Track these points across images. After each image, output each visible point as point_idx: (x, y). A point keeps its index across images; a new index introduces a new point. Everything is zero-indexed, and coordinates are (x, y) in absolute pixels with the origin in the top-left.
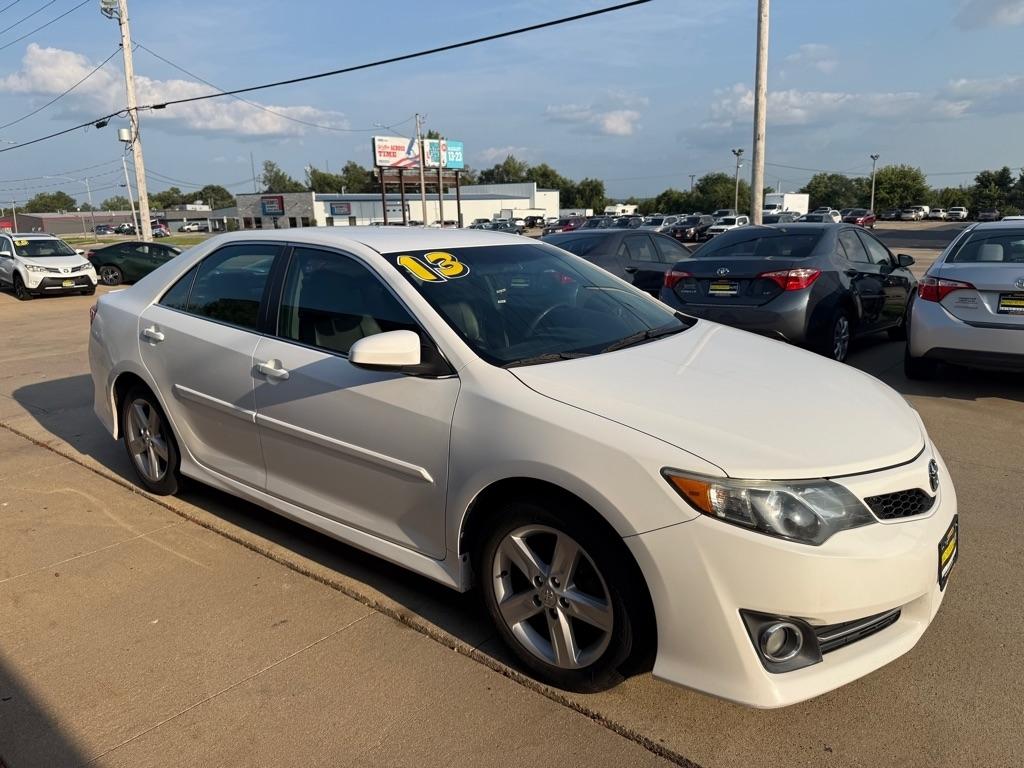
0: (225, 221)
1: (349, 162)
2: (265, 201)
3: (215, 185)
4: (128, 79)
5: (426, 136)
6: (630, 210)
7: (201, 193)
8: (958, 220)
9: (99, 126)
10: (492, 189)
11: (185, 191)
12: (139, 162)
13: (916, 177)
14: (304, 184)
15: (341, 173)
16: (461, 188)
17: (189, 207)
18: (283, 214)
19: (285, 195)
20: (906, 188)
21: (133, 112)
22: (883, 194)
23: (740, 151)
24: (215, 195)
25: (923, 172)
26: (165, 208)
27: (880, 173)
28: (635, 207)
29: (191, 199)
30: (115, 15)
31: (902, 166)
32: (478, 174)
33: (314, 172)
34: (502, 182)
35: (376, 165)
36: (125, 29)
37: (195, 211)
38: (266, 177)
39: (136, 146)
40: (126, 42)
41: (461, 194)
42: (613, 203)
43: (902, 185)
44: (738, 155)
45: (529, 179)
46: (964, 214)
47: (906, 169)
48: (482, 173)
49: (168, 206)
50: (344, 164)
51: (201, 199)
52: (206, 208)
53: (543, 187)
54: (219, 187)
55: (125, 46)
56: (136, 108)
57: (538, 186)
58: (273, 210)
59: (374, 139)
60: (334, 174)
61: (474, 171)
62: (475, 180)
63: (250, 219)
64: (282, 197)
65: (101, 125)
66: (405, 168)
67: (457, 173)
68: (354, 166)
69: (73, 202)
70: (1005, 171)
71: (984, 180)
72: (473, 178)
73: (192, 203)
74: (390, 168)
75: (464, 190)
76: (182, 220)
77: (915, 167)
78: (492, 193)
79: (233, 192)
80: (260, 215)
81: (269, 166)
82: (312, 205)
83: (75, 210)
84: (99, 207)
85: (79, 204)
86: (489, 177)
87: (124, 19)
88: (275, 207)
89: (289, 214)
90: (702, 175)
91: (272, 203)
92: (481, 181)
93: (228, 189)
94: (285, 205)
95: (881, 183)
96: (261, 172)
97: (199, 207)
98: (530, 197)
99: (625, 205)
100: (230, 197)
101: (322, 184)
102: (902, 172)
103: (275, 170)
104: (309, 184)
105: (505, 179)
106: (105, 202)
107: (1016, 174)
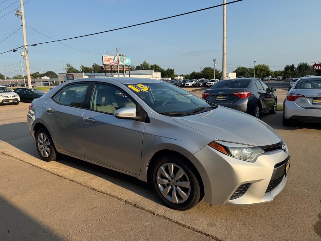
0: (54, 82)
1: (94, 63)
2: (67, 76)
3: (50, 71)
4: (24, 36)
6: (182, 78)
7: (46, 73)
8: (280, 80)
9: (14, 51)
10: (140, 72)
11: (41, 73)
12: (27, 62)
13: (267, 68)
14: (80, 71)
15: (92, 67)
17: (42, 78)
18: (73, 79)
20: (264, 71)
21: (26, 47)
22: (258, 73)
23: (215, 60)
24: (51, 74)
25: (269, 66)
26: (34, 78)
27: (257, 66)
28: (183, 77)
29: (43, 75)
30: (20, 16)
31: (263, 64)
32: (135, 67)
33: (83, 67)
35: (103, 64)
36: (23, 21)
37: (44, 79)
38: (67, 69)
39: (27, 58)
40: (24, 25)
41: (130, 73)
42: (177, 76)
43: (263, 70)
45: (151, 69)
46: (281, 78)
47: (264, 65)
49: (36, 78)
50: (93, 64)
51: (46, 75)
52: (48, 78)
53: (155, 71)
54: (52, 72)
55: (23, 26)
56: (27, 46)
57: (154, 71)
58: (70, 78)
59: (102, 56)
60: (89, 67)
62: (135, 69)
63: (62, 81)
64: (73, 74)
65: (15, 51)
66: (113, 65)
67: (129, 67)
68: (96, 65)
69: (4, 76)
70: (293, 65)
71: (287, 68)
72: (134, 68)
73: (43, 76)
74: (108, 65)
75: (131, 72)
76: (40, 82)
77: (267, 65)
78: (140, 73)
79: (57, 73)
80: (66, 80)
81: (68, 65)
82: (83, 76)
83: (4, 79)
84: (12, 78)
85: (5, 77)
86: (138, 68)
87: (23, 18)
88: (71, 77)
90: (204, 67)
91: (70, 76)
92: (136, 69)
93: (55, 72)
94: (74, 77)
95: (257, 70)
96: (66, 67)
97: (46, 78)
98: (152, 74)
99: (180, 76)
100: (56, 74)
101: (86, 70)
102: (263, 66)
103: (70, 66)
104: (82, 70)
105: (144, 69)
106: (14, 77)
107: (296, 66)
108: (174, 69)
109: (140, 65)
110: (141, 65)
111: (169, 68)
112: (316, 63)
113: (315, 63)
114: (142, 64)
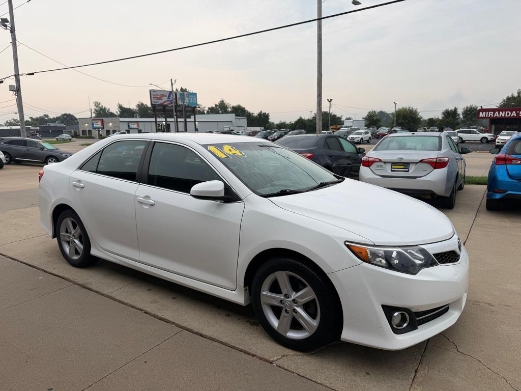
1: (140, 102)
2: (93, 122)
3: (68, 113)
5: (179, 90)
7: (60, 117)
10: (213, 117)
11: (51, 116)
13: (416, 112)
14: (116, 113)
15: (135, 108)
16: (197, 116)
17: (52, 125)
18: (103, 128)
19: (105, 119)
20: (412, 118)
22: (401, 120)
23: (331, 100)
24: (68, 119)
25: (418, 111)
26: (40, 124)
27: (399, 111)
29: (54, 121)
30: (8, 28)
31: (409, 107)
32: (207, 109)
33: (121, 107)
34: (217, 113)
35: (152, 104)
37: (56, 127)
38: (95, 110)
41: (196, 120)
43: (409, 117)
44: (330, 102)
45: (231, 112)
47: (411, 109)
48: (209, 108)
50: (137, 103)
51: (60, 120)
52: (63, 125)
53: (238, 116)
54: (69, 114)
57: (236, 116)
58: (98, 126)
59: (151, 91)
60: (132, 108)
61: (204, 108)
62: (205, 112)
63: (86, 131)
64: (103, 120)
66: (167, 105)
67: (194, 108)
68: (142, 104)
70: (456, 109)
71: (446, 114)
72: (203, 111)
74: (159, 105)
75: (199, 118)
76: (50, 131)
77: (415, 108)
80: (91, 129)
81: (97, 104)
86: (212, 111)
89: (106, 129)
91: (97, 122)
92: (208, 113)
93: (75, 116)
94: (104, 124)
95: (400, 116)
96: (93, 107)
97: (59, 124)
98: (232, 120)
100: (76, 119)
101: (125, 112)
102: (409, 110)
103: (100, 106)
104: (119, 113)
105: (220, 112)
106: (7, 122)
107: (460, 111)
108: (268, 114)
109: (214, 106)
110: (216, 105)
111: (261, 112)
112: (483, 108)
113: (481, 107)
114: (218, 104)
